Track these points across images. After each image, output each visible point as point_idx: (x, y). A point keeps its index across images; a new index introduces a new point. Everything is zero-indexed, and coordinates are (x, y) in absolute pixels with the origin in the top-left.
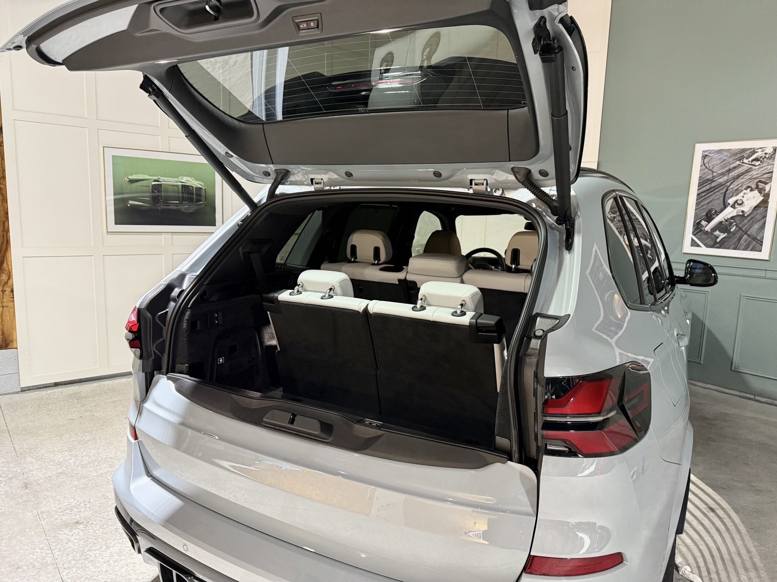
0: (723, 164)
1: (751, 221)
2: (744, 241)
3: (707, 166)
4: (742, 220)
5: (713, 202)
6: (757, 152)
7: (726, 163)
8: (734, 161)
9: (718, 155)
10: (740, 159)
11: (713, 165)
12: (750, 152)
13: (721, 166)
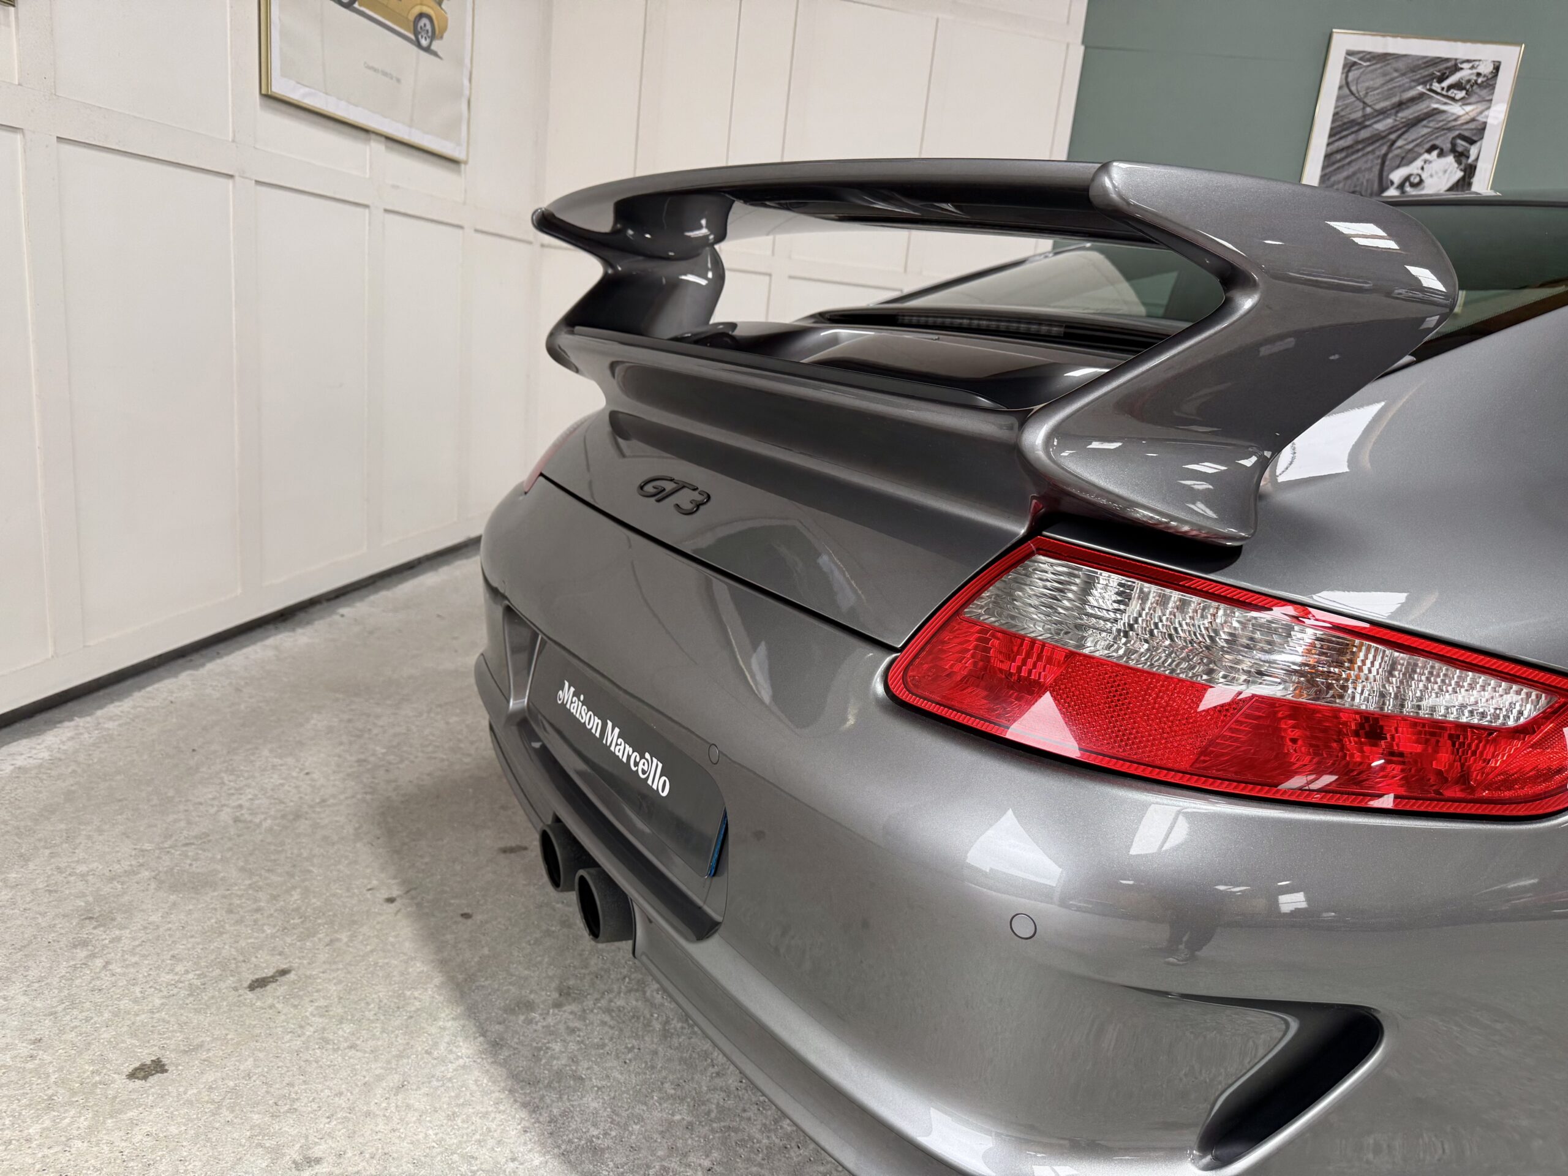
0: (1386, 88)
3: (1353, 88)
5: (1359, 175)
6: (1462, 69)
7: (1395, 87)
8: (1413, 84)
9: (1378, 66)
10: (1426, 81)
11: (1368, 88)
12: (1447, 68)
13: (1382, 93)
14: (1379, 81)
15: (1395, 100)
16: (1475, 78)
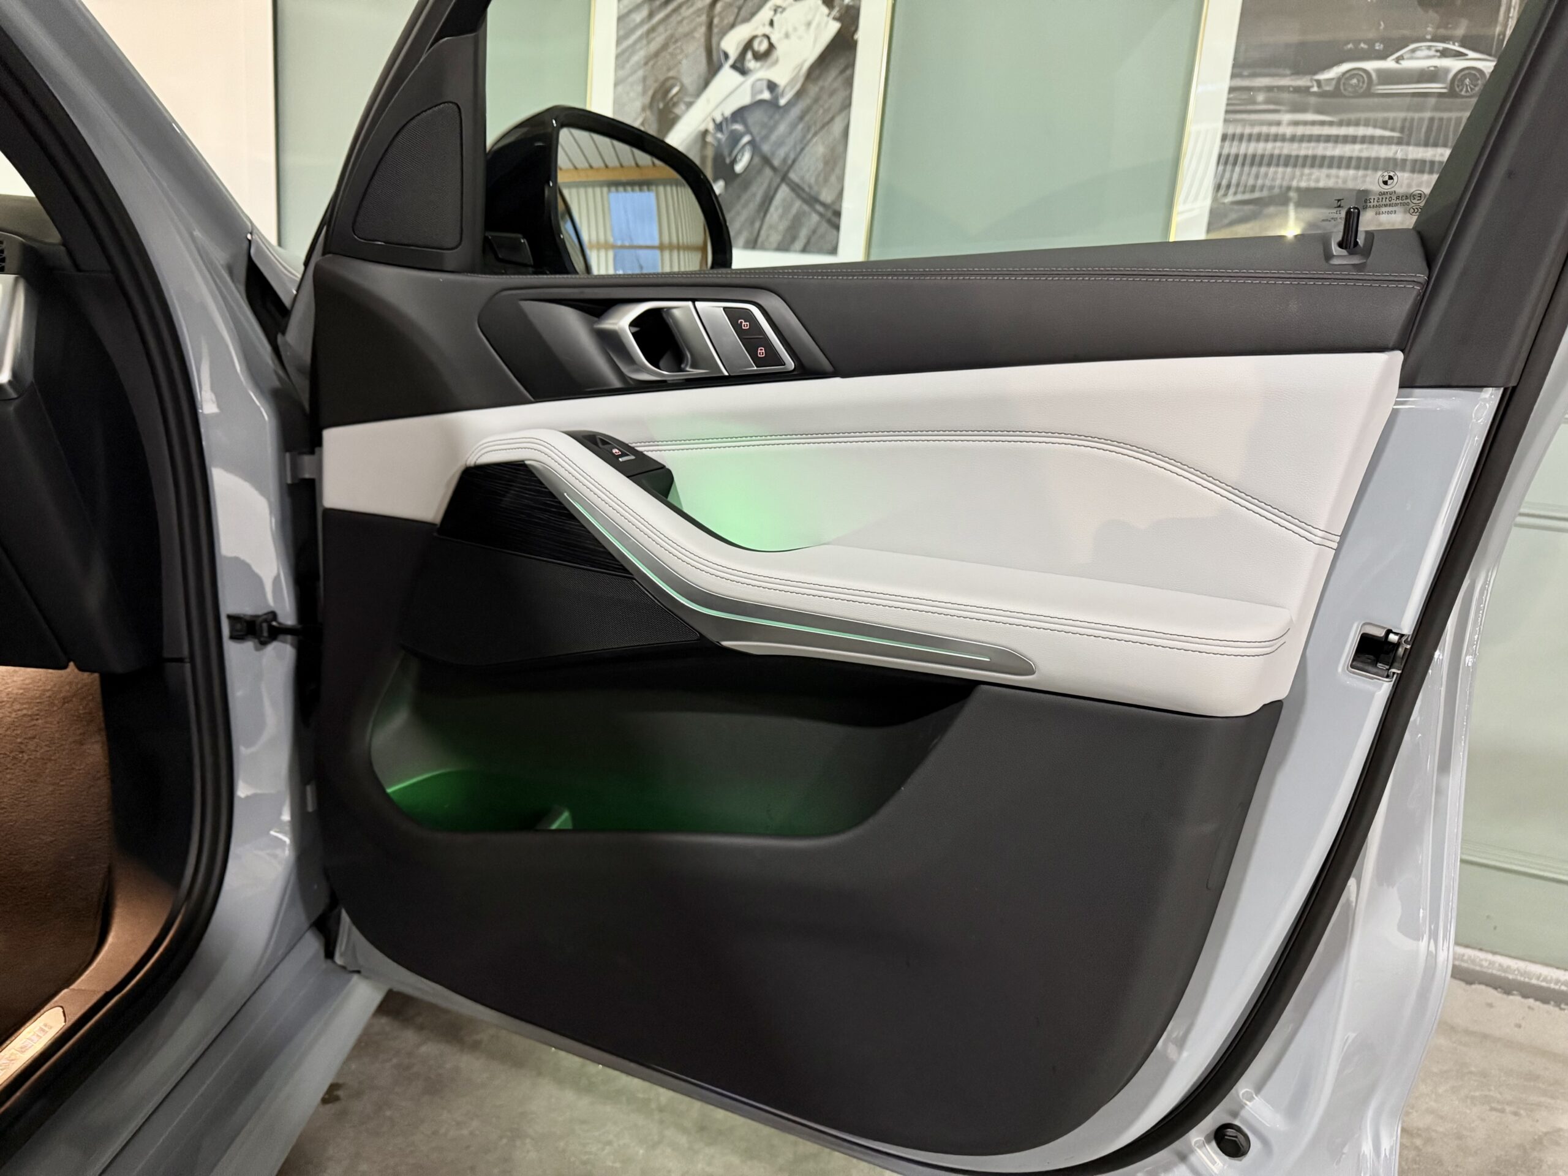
1: (800, 126)
2: (780, 211)
4: (772, 123)
5: (671, 49)
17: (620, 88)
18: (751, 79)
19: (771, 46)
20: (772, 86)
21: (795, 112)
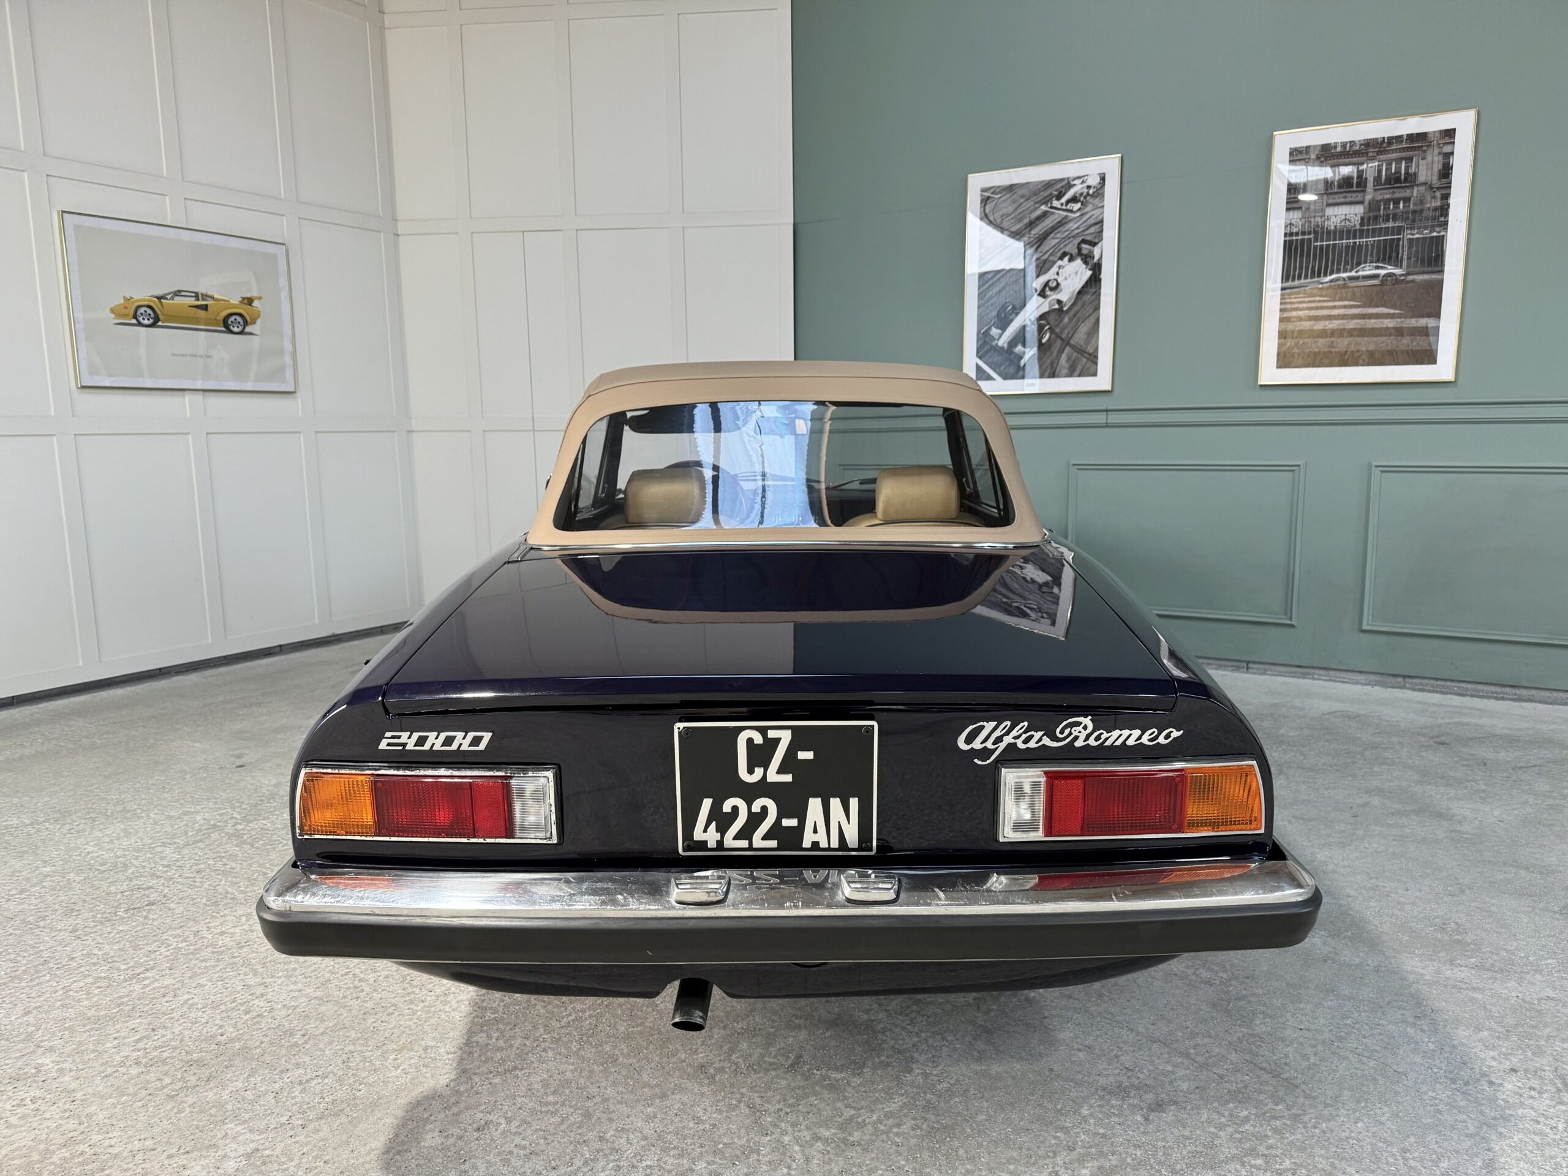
1: (1075, 320)
2: (1066, 359)
3: (991, 218)
4: (1060, 318)
6: (1074, 185)
7: (1024, 211)
8: (1037, 205)
9: (1008, 196)
10: (1046, 201)
11: (1002, 216)
12: (1062, 187)
13: (1015, 217)
14: (1011, 209)
15: (1026, 221)
16: (1085, 190)
17: (981, 309)
18: (1049, 299)
19: (1058, 285)
20: (1059, 302)
21: (1072, 313)
